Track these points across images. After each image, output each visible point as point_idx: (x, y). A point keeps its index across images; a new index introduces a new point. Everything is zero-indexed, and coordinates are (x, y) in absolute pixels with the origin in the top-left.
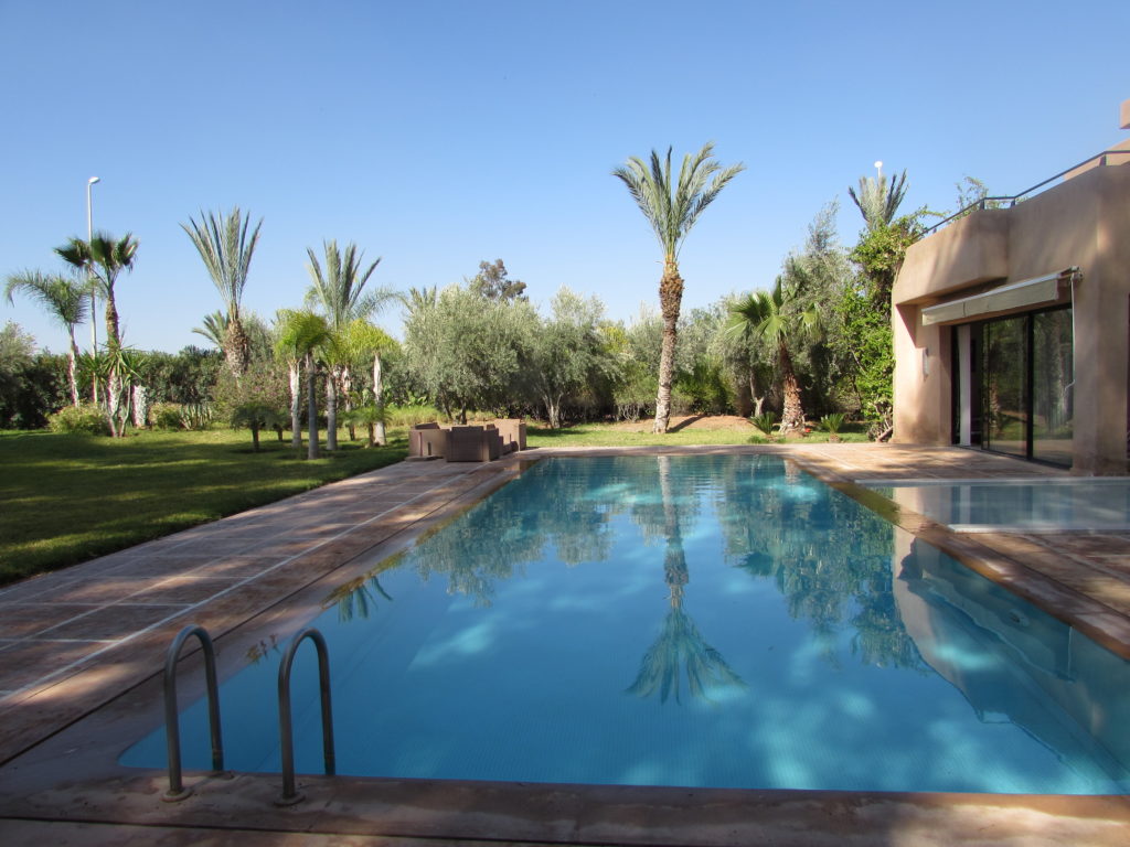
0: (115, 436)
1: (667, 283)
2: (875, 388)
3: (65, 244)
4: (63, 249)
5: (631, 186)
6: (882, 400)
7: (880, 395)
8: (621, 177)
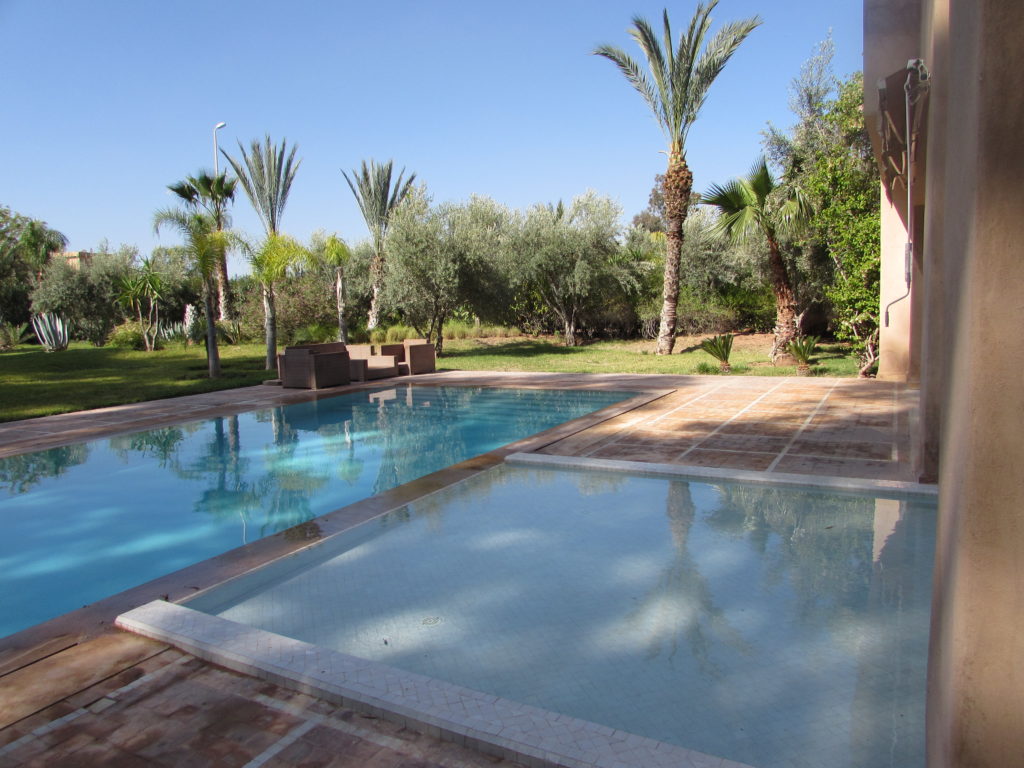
0: (149, 350)
1: (670, 177)
2: (851, 302)
3: (175, 181)
4: (175, 187)
5: (621, 65)
6: (859, 318)
7: (860, 312)
8: (605, 55)
